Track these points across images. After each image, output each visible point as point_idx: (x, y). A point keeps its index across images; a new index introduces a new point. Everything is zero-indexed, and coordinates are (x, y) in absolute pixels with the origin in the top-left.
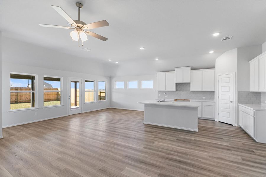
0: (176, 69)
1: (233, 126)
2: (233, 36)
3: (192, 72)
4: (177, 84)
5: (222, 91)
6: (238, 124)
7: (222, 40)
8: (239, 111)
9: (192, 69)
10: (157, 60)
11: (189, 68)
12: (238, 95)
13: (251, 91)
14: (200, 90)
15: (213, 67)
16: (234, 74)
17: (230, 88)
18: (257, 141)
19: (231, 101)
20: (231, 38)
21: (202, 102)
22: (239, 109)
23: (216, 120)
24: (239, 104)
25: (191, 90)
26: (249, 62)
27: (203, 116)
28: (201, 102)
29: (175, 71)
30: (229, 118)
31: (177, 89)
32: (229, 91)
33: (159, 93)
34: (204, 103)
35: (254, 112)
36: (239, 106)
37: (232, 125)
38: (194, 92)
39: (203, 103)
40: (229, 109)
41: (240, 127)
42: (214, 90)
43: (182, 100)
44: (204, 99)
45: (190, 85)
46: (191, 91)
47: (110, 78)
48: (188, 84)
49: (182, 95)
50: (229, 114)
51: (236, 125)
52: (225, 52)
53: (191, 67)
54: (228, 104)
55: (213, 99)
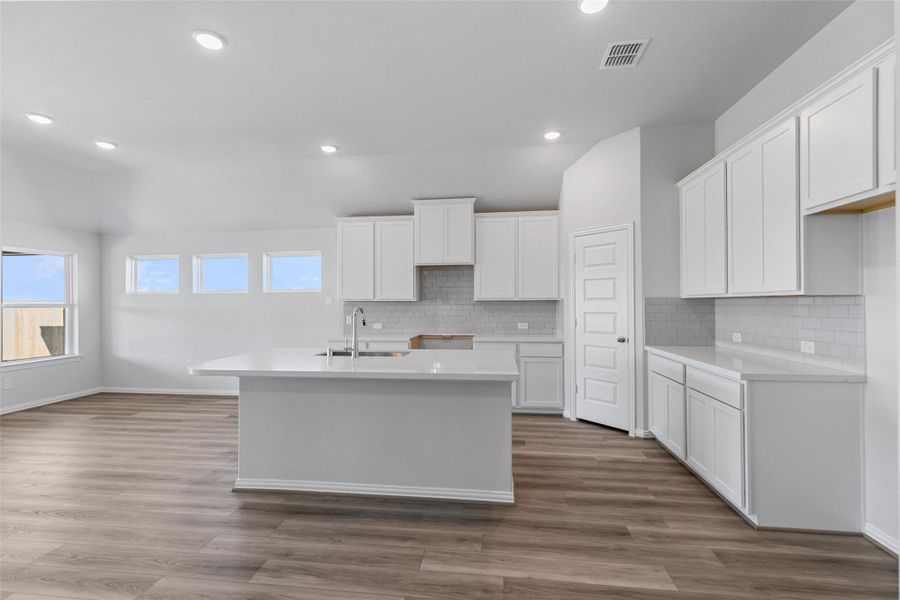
0: (418, 206)
1: (630, 434)
2: (651, 40)
3: (478, 220)
5: (589, 299)
6: (646, 427)
7: (602, 66)
8: (651, 375)
9: (480, 208)
10: (333, 155)
11: (469, 204)
12: (646, 313)
13: (684, 295)
14: (508, 295)
15: (554, 207)
17: (614, 284)
18: (754, 520)
19: (620, 336)
20: (641, 49)
21: (518, 344)
22: (650, 368)
23: (567, 414)
24: (647, 348)
25: (478, 296)
26: (679, 184)
27: (523, 403)
28: (514, 347)
29: (412, 214)
30: (614, 403)
31: (422, 294)
32: (614, 298)
33: (346, 312)
34: (525, 349)
35: (742, 386)
36: (651, 358)
37: (627, 432)
38: (486, 304)
39: (522, 346)
40: (614, 368)
41: (654, 439)
42: (559, 296)
43: (445, 338)
44: (522, 333)
45: (472, 276)
46: (475, 299)
47: (100, 241)
48: (466, 270)
49: (443, 317)
50: (615, 388)
51: (641, 433)
52: (597, 142)
53: (474, 200)
54: (613, 350)
55: (553, 328)
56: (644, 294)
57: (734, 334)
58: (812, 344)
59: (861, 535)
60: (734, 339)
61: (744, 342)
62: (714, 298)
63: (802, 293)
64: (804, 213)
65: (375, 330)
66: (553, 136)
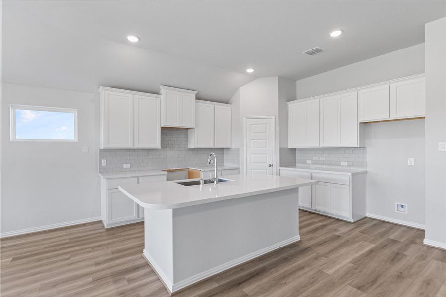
0: (163, 90)
3: (197, 104)
4: (165, 130)
5: (253, 148)
9: (198, 98)
11: (193, 94)
16: (274, 118)
17: (266, 142)
19: (270, 164)
29: (159, 93)
31: (164, 144)
32: (266, 148)
35: (350, 177)
42: (231, 146)
46: (189, 148)
52: (258, 77)
53: (196, 92)
54: (265, 170)
55: (223, 162)
56: (279, 146)
57: (307, 161)
58: (346, 163)
59: (366, 217)
60: (307, 163)
61: (312, 164)
62: (295, 148)
63: (359, 146)
64: (360, 122)
65: (125, 169)
66: (250, 71)
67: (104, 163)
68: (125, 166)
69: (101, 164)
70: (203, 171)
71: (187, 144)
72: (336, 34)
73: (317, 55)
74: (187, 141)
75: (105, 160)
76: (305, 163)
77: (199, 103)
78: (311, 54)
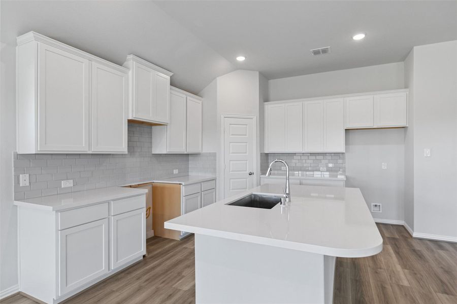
4: (131, 124)
11: (168, 77)
16: (255, 118)
32: (246, 153)
40: (246, 189)
52: (238, 69)
53: (171, 74)
54: (245, 180)
55: (188, 172)
56: (260, 151)
57: (282, 167)
64: (346, 128)
65: (65, 188)
66: (241, 59)
67: (24, 180)
68: (65, 184)
69: (19, 183)
70: (184, 186)
71: (151, 147)
72: (359, 37)
73: (322, 56)
74: (151, 143)
75: (28, 175)
76: (281, 170)
77: (173, 90)
78: (316, 53)
